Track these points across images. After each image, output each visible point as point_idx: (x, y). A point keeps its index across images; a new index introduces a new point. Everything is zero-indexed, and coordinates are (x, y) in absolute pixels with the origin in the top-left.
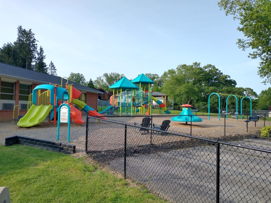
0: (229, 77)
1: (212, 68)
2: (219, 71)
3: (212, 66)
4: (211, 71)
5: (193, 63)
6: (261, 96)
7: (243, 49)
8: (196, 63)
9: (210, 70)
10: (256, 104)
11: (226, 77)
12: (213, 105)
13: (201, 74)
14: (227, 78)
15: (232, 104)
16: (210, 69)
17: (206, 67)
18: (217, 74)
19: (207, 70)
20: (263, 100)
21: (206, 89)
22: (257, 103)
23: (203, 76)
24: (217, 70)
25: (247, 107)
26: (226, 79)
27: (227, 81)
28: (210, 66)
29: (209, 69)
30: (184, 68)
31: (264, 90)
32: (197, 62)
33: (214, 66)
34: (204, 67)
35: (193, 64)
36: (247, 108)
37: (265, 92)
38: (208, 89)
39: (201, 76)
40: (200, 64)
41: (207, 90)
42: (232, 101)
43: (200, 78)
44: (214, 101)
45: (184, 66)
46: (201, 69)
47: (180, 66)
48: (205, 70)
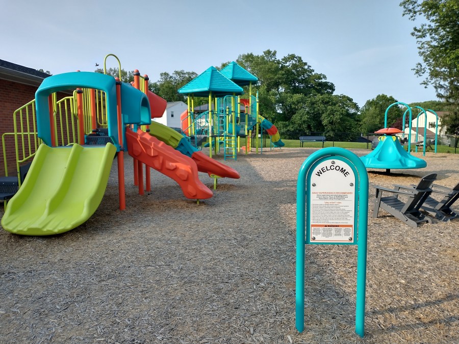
0: (325, 77)
1: (296, 61)
2: (309, 66)
3: (296, 58)
4: (294, 66)
5: (264, 52)
6: (366, 109)
7: (412, 17)
8: (268, 52)
9: (293, 64)
10: (359, 123)
11: (319, 77)
12: (300, 126)
13: (280, 72)
14: (322, 79)
15: (330, 123)
16: (294, 62)
17: (286, 60)
18: (304, 71)
19: (288, 64)
20: (370, 116)
21: (289, 98)
22: (360, 121)
23: (283, 75)
24: (306, 64)
25: (353, 127)
26: (320, 81)
27: (320, 84)
28: (292, 57)
29: (291, 62)
30: (250, 61)
31: (371, 100)
32: (271, 50)
33: (300, 58)
34: (283, 60)
35: (263, 54)
36: (352, 130)
37: (372, 102)
38: (292, 97)
39: (280, 76)
40: (275, 52)
41: (289, 100)
42: (331, 118)
43: (279, 78)
44: (301, 119)
45: (249, 58)
46: (279, 62)
47: (243, 56)
48: (286, 65)
